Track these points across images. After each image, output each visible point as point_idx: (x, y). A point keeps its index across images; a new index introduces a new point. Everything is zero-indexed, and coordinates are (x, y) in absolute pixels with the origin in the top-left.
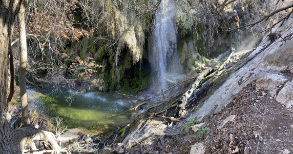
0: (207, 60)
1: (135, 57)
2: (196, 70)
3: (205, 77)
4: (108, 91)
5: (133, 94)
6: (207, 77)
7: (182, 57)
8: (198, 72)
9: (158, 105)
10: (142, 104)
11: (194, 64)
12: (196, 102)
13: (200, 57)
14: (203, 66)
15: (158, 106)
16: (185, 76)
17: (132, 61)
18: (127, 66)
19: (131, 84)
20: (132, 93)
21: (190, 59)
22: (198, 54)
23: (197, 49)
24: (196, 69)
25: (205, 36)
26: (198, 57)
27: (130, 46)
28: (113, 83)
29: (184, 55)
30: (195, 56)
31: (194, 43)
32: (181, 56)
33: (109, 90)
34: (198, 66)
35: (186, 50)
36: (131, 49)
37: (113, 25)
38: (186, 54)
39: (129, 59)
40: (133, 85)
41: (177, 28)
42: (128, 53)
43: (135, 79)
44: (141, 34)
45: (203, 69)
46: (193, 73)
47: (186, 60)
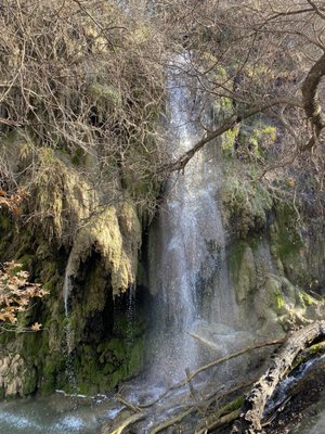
0: (311, 300)
1: (119, 278)
2: (279, 323)
3: (307, 345)
4: (34, 393)
5: (106, 393)
6: (314, 347)
7: (241, 284)
8: (287, 328)
9: (179, 418)
10: (135, 418)
11: (273, 305)
12: (289, 414)
13: (292, 288)
14: (300, 313)
15: (177, 422)
16: (251, 337)
17: (109, 291)
18: (95, 302)
19: (102, 361)
20: (102, 390)
21: (263, 291)
22: (286, 280)
23: (280, 264)
24: (281, 318)
25: (304, 234)
26: (284, 288)
27: (105, 250)
28: (49, 365)
29: (246, 277)
30: (276, 284)
31: (274, 249)
32: (236, 280)
33: (36, 389)
34: (286, 312)
35: (251, 265)
36: (107, 257)
37: (59, 202)
38: (250, 276)
39: (102, 283)
40: (105, 362)
41: (227, 214)
42: (98, 270)
43: (112, 344)
44: (133, 224)
45: (299, 322)
46: (272, 328)
47: (252, 292)
